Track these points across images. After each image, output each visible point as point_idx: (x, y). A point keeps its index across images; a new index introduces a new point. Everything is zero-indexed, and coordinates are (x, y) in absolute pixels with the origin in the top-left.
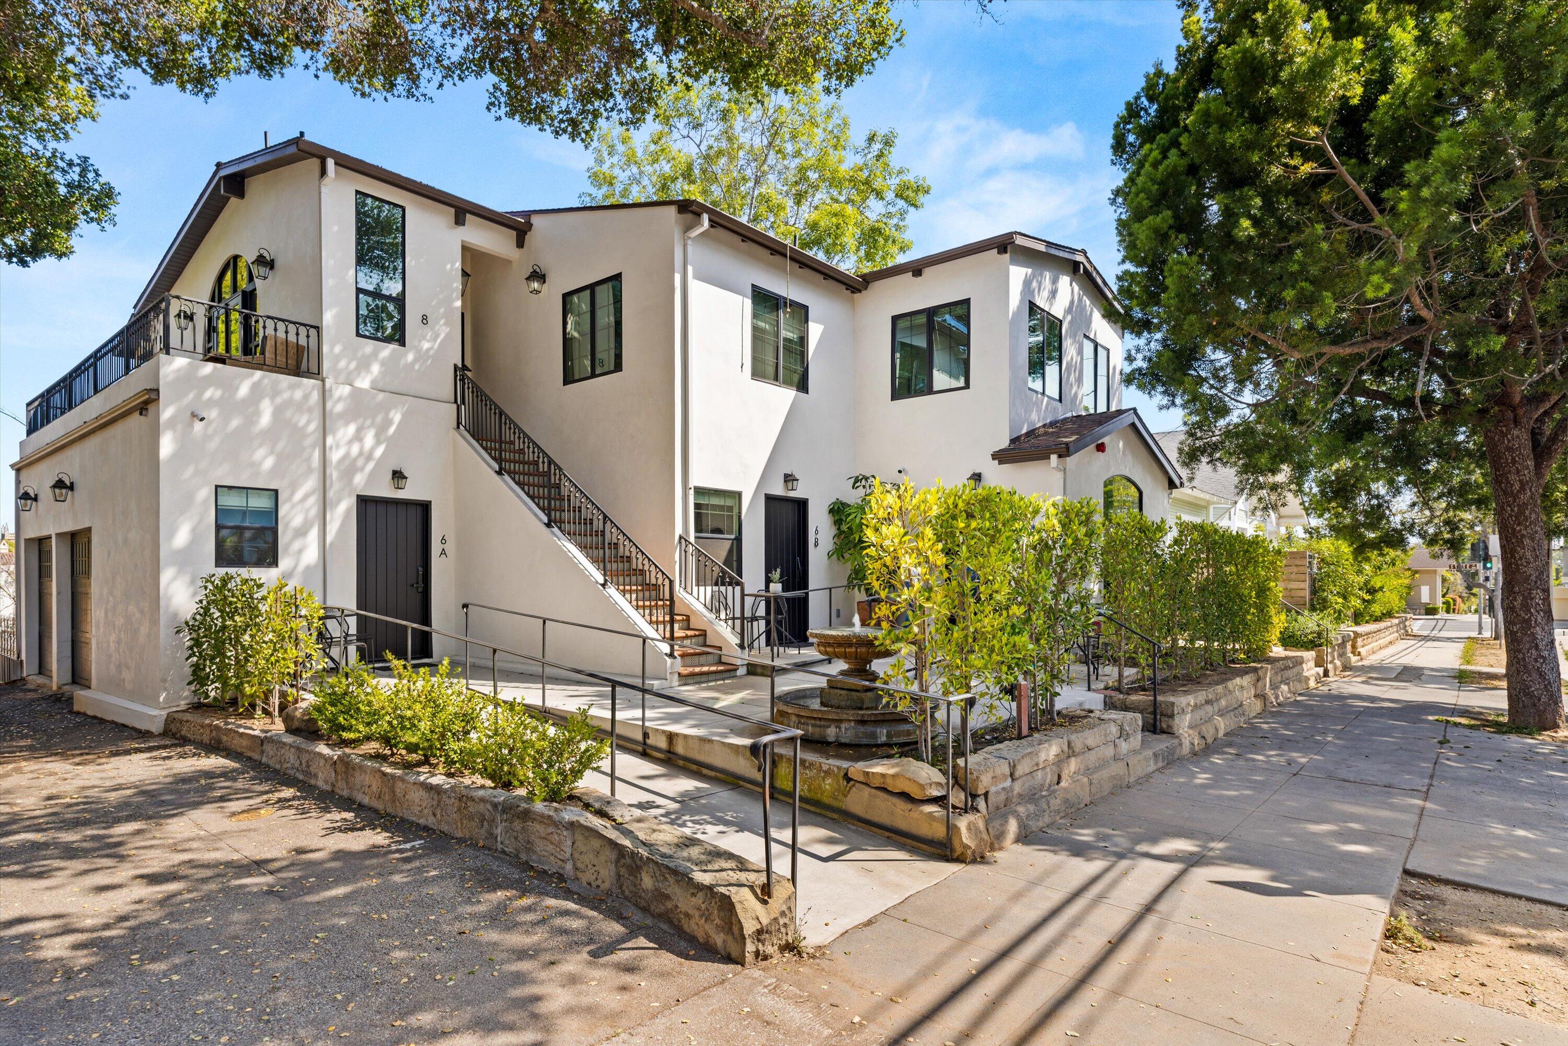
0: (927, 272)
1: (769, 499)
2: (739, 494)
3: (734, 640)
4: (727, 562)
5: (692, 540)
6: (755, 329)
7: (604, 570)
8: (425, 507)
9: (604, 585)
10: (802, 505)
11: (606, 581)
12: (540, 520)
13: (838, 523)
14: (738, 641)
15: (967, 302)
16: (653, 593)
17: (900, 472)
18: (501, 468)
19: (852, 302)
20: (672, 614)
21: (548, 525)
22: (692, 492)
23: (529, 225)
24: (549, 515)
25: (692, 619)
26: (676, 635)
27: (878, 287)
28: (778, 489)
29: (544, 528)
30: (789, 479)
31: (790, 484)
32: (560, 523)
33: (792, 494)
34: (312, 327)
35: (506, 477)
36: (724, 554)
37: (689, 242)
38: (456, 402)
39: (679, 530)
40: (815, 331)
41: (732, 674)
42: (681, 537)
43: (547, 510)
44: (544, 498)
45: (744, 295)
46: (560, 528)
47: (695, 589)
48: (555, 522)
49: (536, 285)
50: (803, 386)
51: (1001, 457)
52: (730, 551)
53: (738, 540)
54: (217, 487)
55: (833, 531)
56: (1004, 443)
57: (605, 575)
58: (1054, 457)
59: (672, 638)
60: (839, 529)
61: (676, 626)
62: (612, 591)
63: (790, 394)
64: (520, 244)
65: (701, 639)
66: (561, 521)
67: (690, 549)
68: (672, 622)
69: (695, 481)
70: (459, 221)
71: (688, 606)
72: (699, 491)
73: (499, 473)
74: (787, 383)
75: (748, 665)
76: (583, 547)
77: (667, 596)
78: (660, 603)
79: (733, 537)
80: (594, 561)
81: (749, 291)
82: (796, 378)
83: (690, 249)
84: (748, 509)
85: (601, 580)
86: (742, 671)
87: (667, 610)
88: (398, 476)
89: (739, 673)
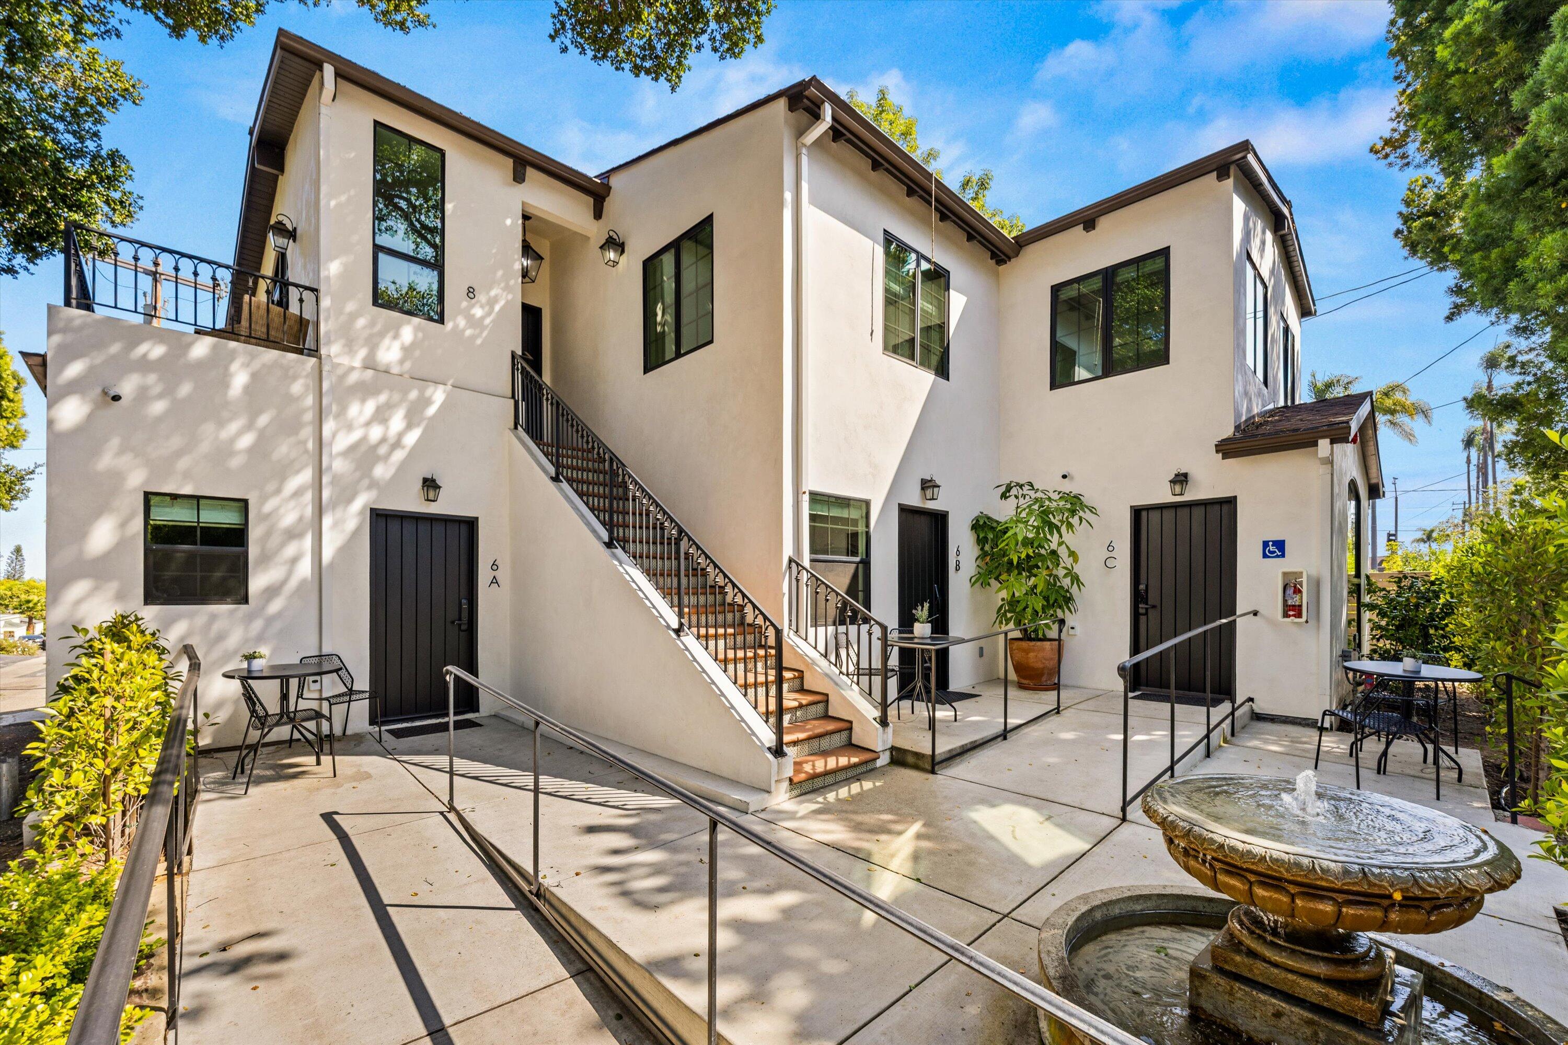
0: (1104, 223)
1: (904, 510)
2: (867, 503)
3: (872, 713)
4: (852, 590)
5: (806, 563)
6: (887, 290)
7: (680, 606)
8: (470, 525)
9: (678, 632)
10: (940, 520)
11: (681, 625)
12: (599, 537)
13: (981, 542)
14: (877, 714)
15: (1165, 253)
16: (750, 638)
17: (1064, 477)
18: (557, 474)
19: (997, 275)
20: (780, 668)
21: (609, 545)
22: (806, 498)
23: (608, 189)
24: (611, 532)
25: (807, 676)
26: (787, 703)
27: (1033, 252)
28: (914, 499)
29: (602, 548)
30: (927, 485)
31: (929, 493)
32: (624, 542)
33: (931, 505)
34: (306, 288)
35: (565, 485)
36: (846, 581)
37: (804, 151)
38: (513, 397)
39: (788, 551)
40: (957, 302)
41: (870, 766)
42: (791, 561)
43: (609, 526)
44: (605, 511)
45: (875, 241)
46: (623, 548)
47: (811, 631)
48: (618, 541)
49: (612, 255)
50: (942, 371)
51: (1227, 448)
52: (855, 576)
53: (866, 563)
54: (147, 495)
55: (976, 552)
56: (1228, 431)
57: (681, 615)
58: (1324, 444)
59: (780, 711)
60: (982, 549)
61: (785, 686)
62: (689, 640)
63: (928, 378)
64: (598, 214)
65: (820, 707)
66: (625, 540)
67: (804, 576)
68: (780, 681)
69: (812, 483)
70: (519, 178)
71: (802, 657)
72: (816, 498)
73: (556, 479)
74: (925, 364)
75: (893, 749)
76: (650, 574)
77: (772, 641)
78: (761, 652)
79: (857, 559)
80: (666, 592)
81: (881, 237)
82: (934, 360)
83: (805, 160)
84: (877, 522)
85: (675, 625)
86: (884, 759)
87: (771, 662)
88: (430, 485)
89: (879, 763)
